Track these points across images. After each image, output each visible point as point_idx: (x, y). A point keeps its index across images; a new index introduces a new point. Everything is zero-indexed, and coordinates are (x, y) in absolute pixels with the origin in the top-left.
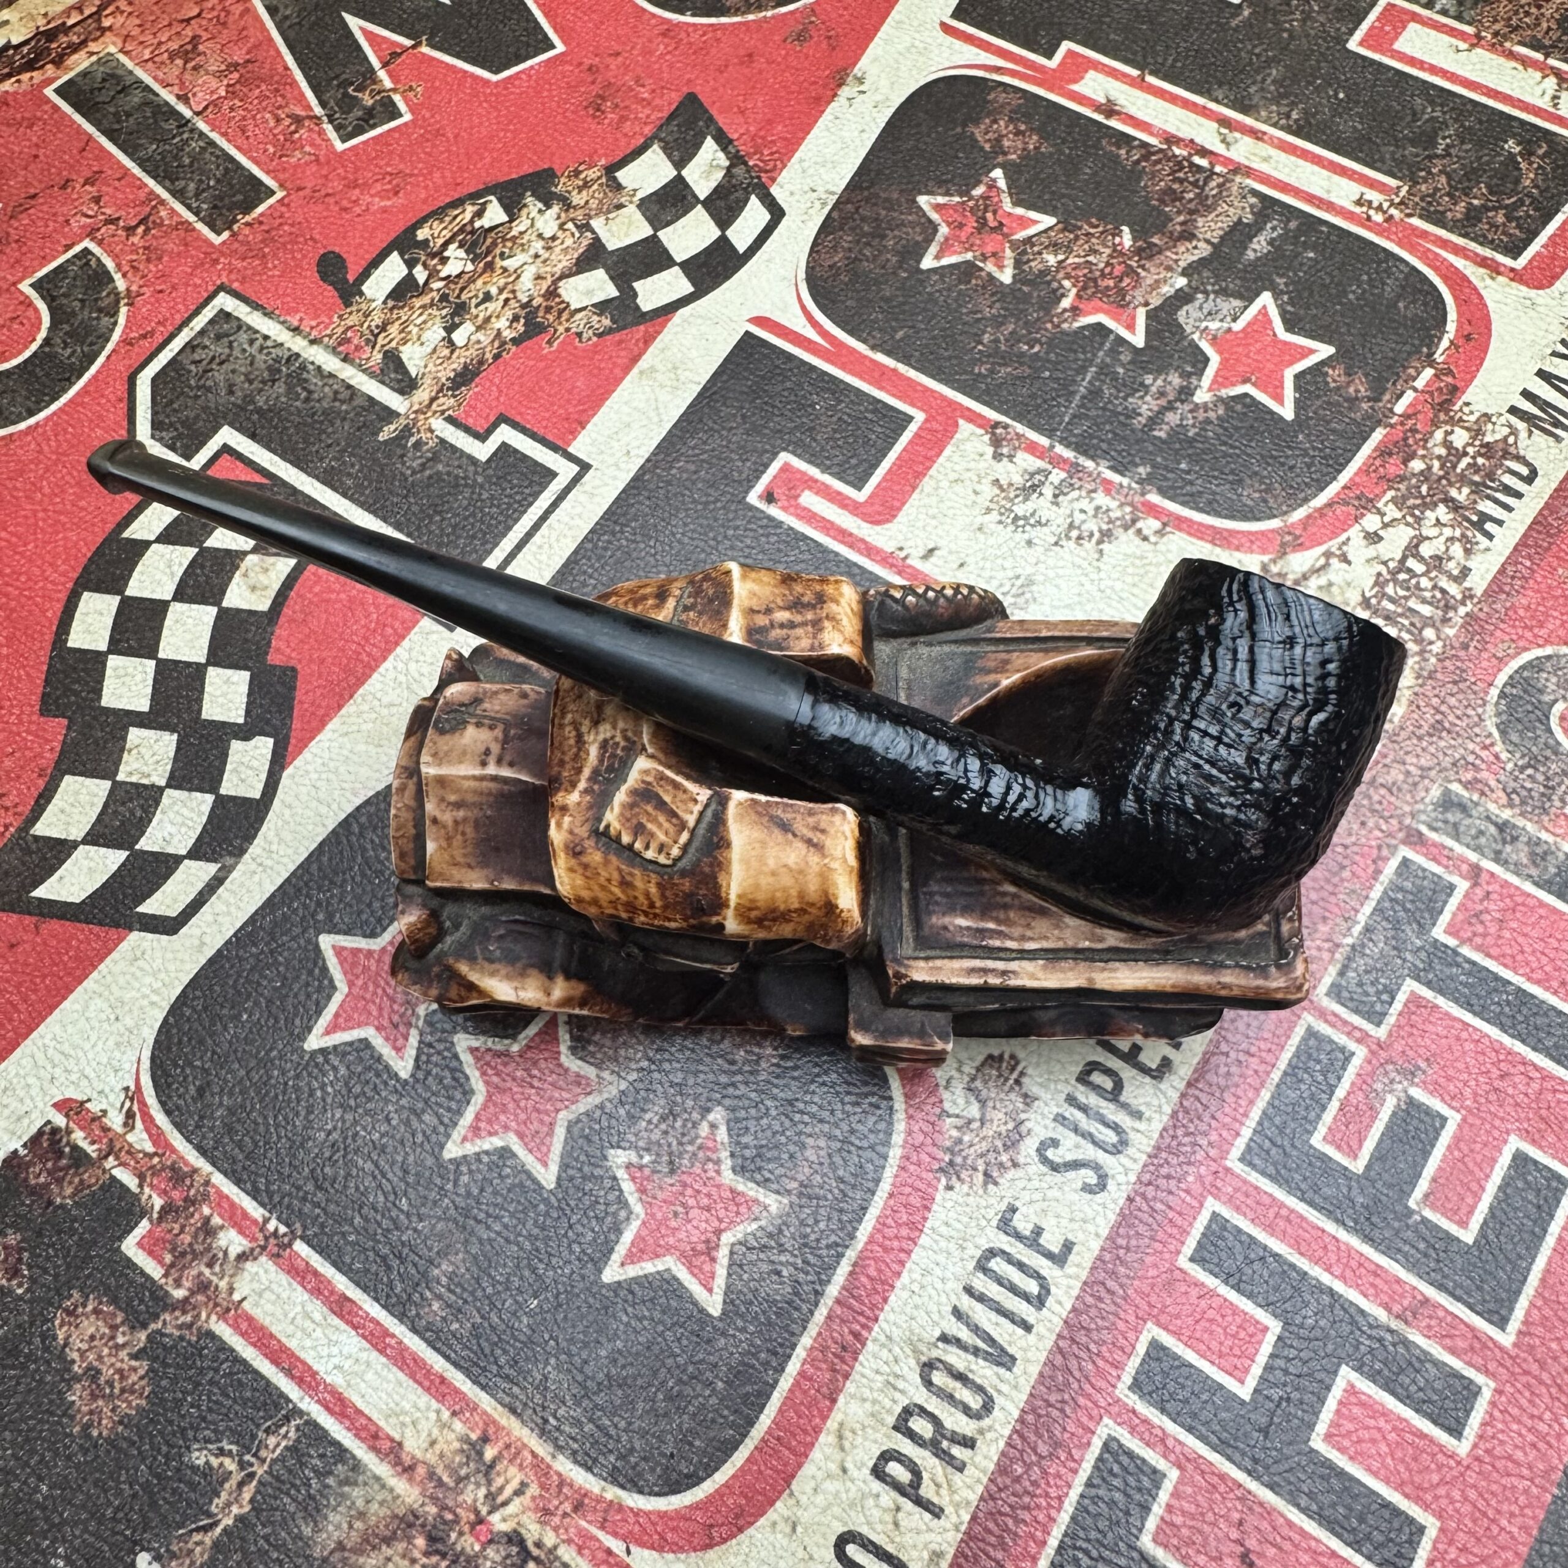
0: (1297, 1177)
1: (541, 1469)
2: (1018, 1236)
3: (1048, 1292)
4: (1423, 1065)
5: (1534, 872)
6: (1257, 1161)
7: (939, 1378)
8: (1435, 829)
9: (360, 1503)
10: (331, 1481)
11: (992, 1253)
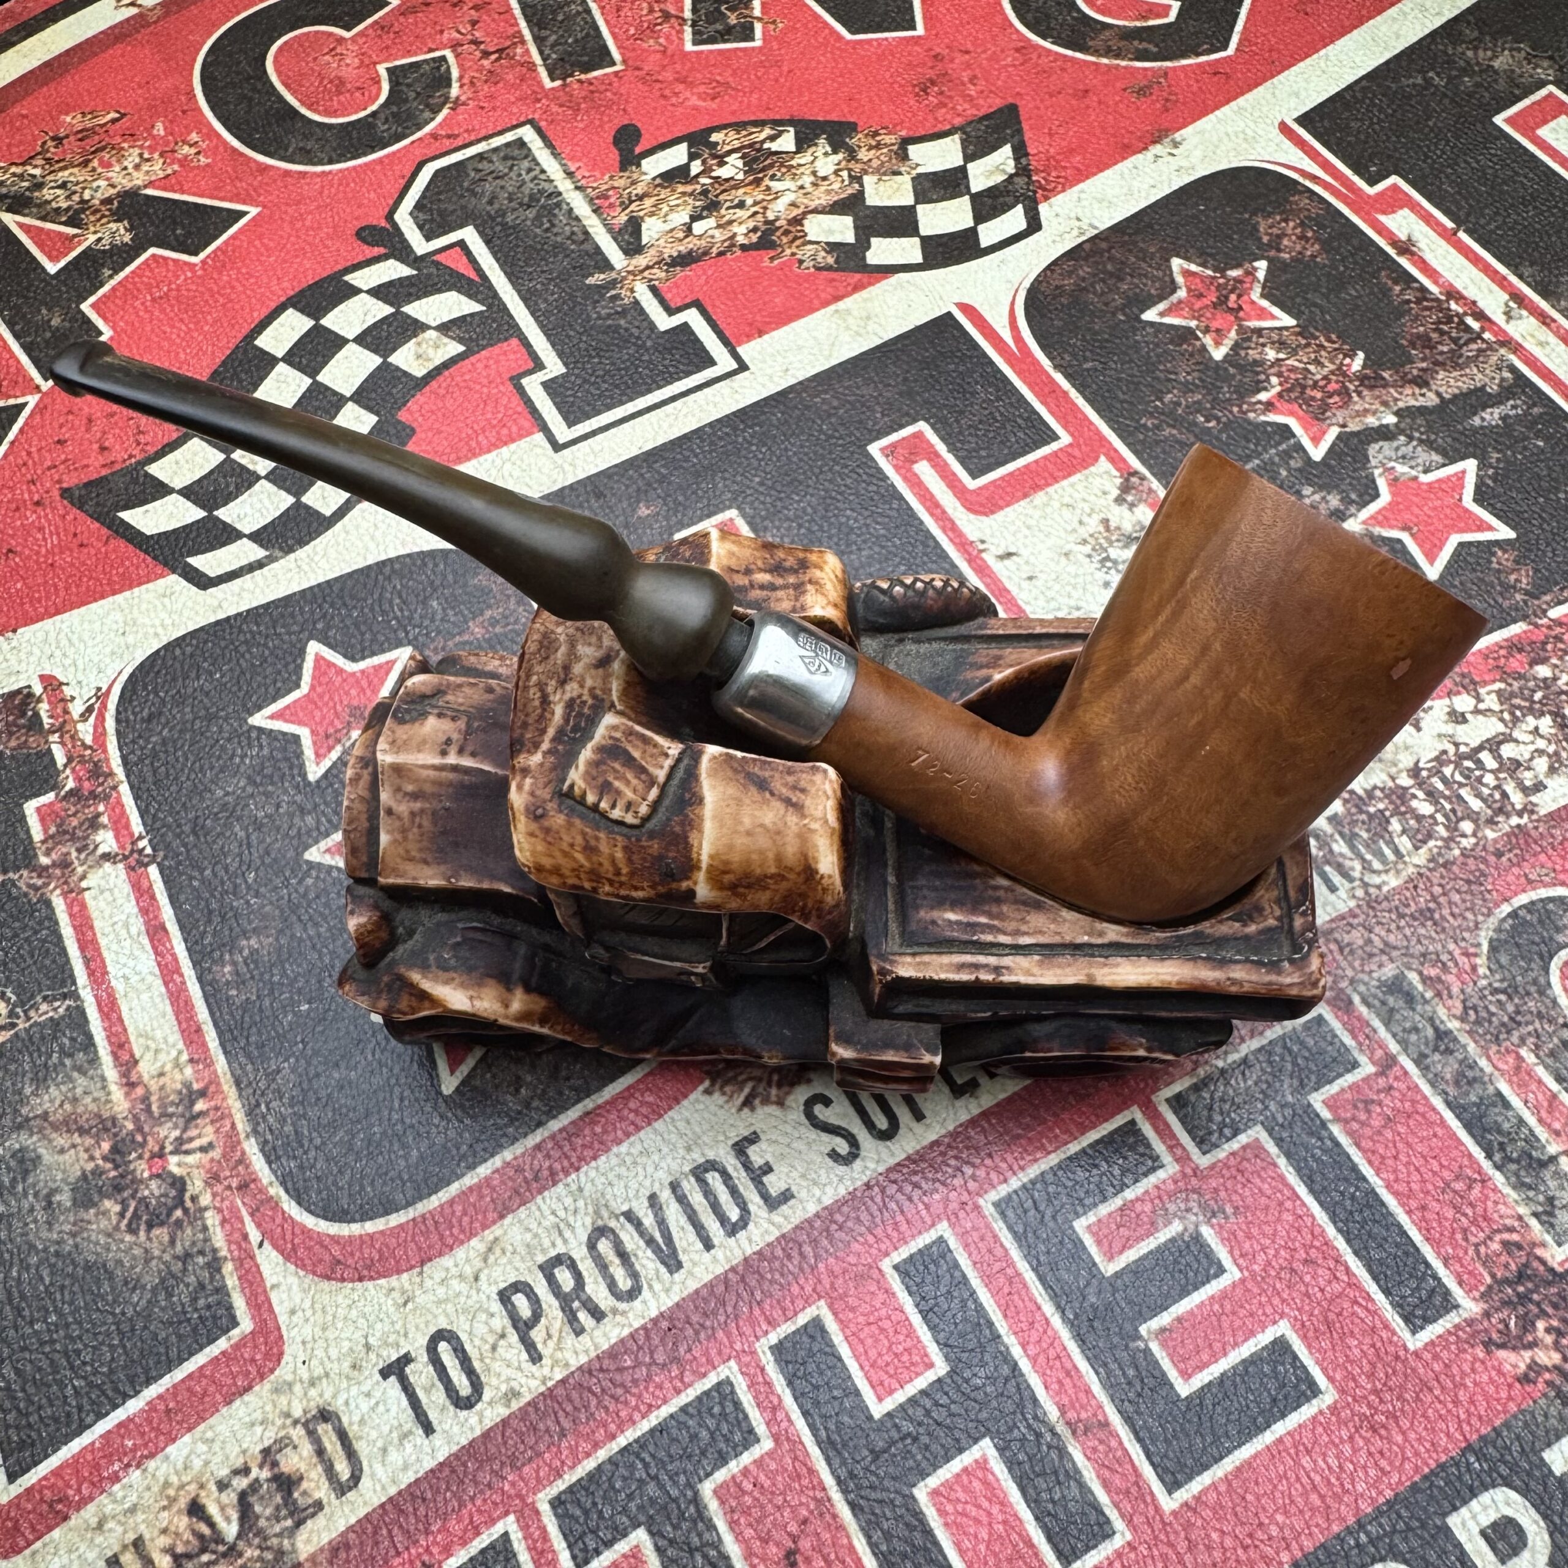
0: (1042, 1247)
1: (232, 1141)
2: (747, 1166)
3: (745, 1226)
4: (1229, 1210)
5: (1452, 1091)
6: (1010, 1213)
7: (604, 1246)
8: (1368, 1005)
9: (79, 1091)
10: (68, 1062)
11: (712, 1165)
